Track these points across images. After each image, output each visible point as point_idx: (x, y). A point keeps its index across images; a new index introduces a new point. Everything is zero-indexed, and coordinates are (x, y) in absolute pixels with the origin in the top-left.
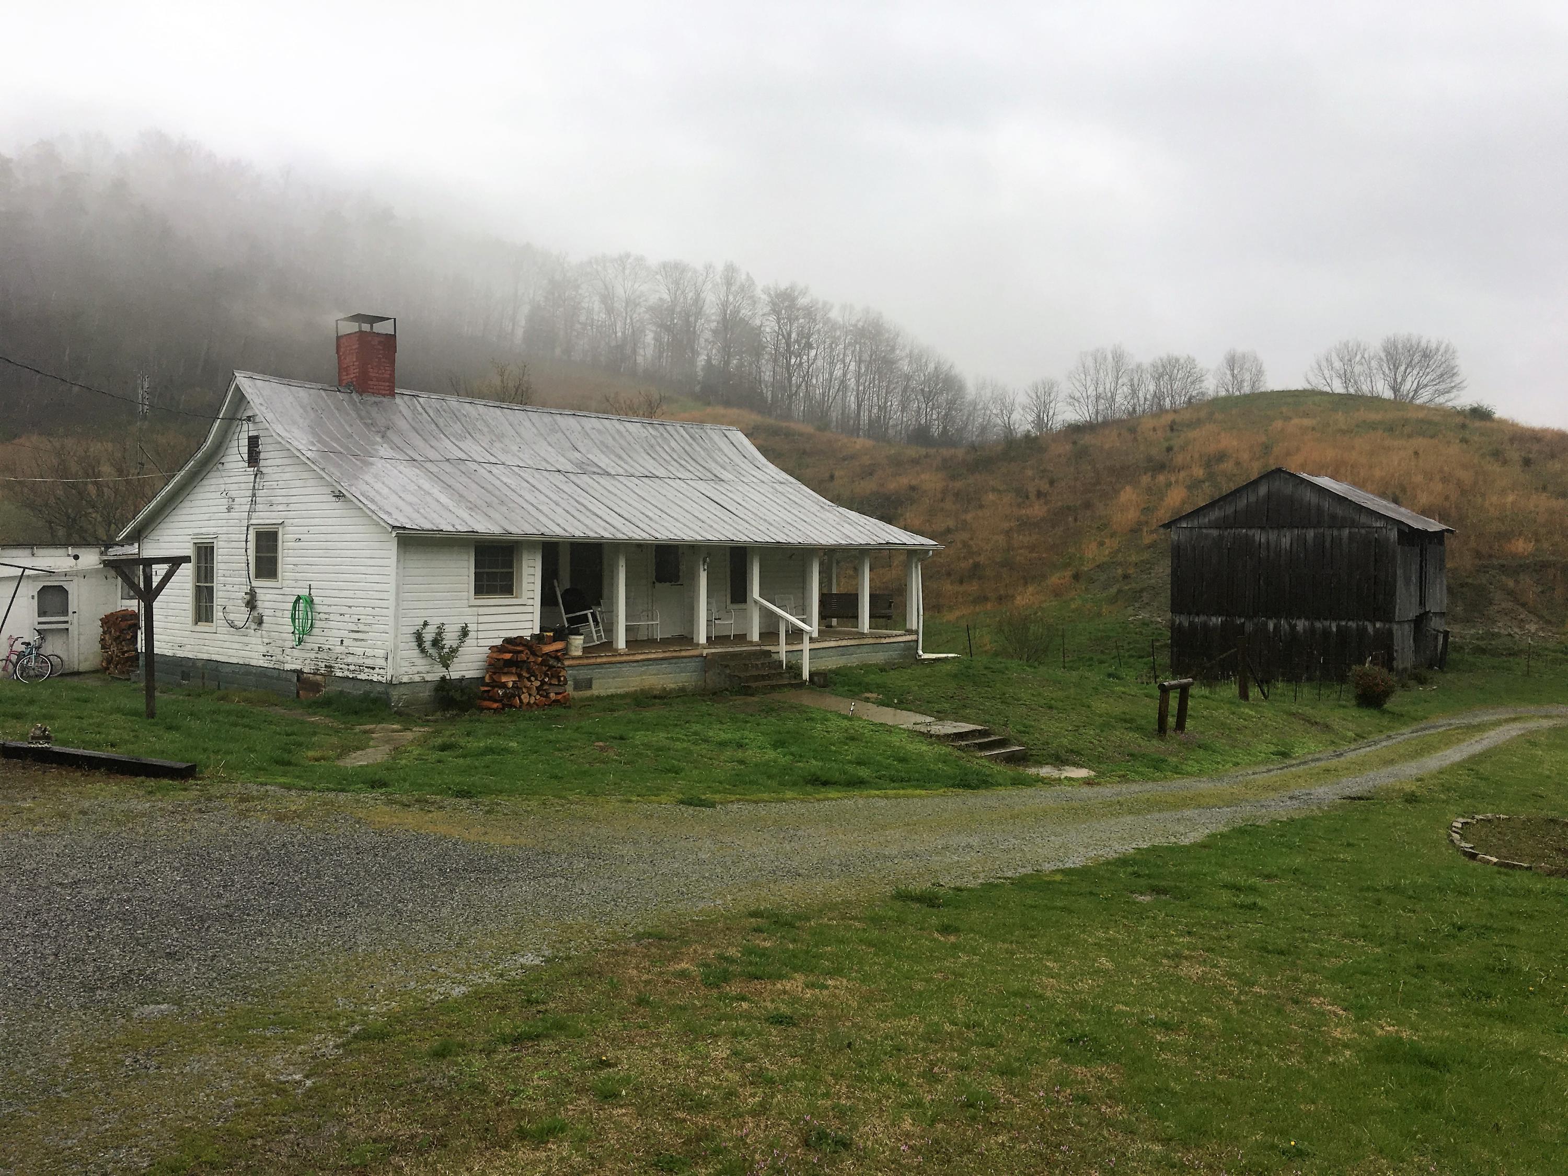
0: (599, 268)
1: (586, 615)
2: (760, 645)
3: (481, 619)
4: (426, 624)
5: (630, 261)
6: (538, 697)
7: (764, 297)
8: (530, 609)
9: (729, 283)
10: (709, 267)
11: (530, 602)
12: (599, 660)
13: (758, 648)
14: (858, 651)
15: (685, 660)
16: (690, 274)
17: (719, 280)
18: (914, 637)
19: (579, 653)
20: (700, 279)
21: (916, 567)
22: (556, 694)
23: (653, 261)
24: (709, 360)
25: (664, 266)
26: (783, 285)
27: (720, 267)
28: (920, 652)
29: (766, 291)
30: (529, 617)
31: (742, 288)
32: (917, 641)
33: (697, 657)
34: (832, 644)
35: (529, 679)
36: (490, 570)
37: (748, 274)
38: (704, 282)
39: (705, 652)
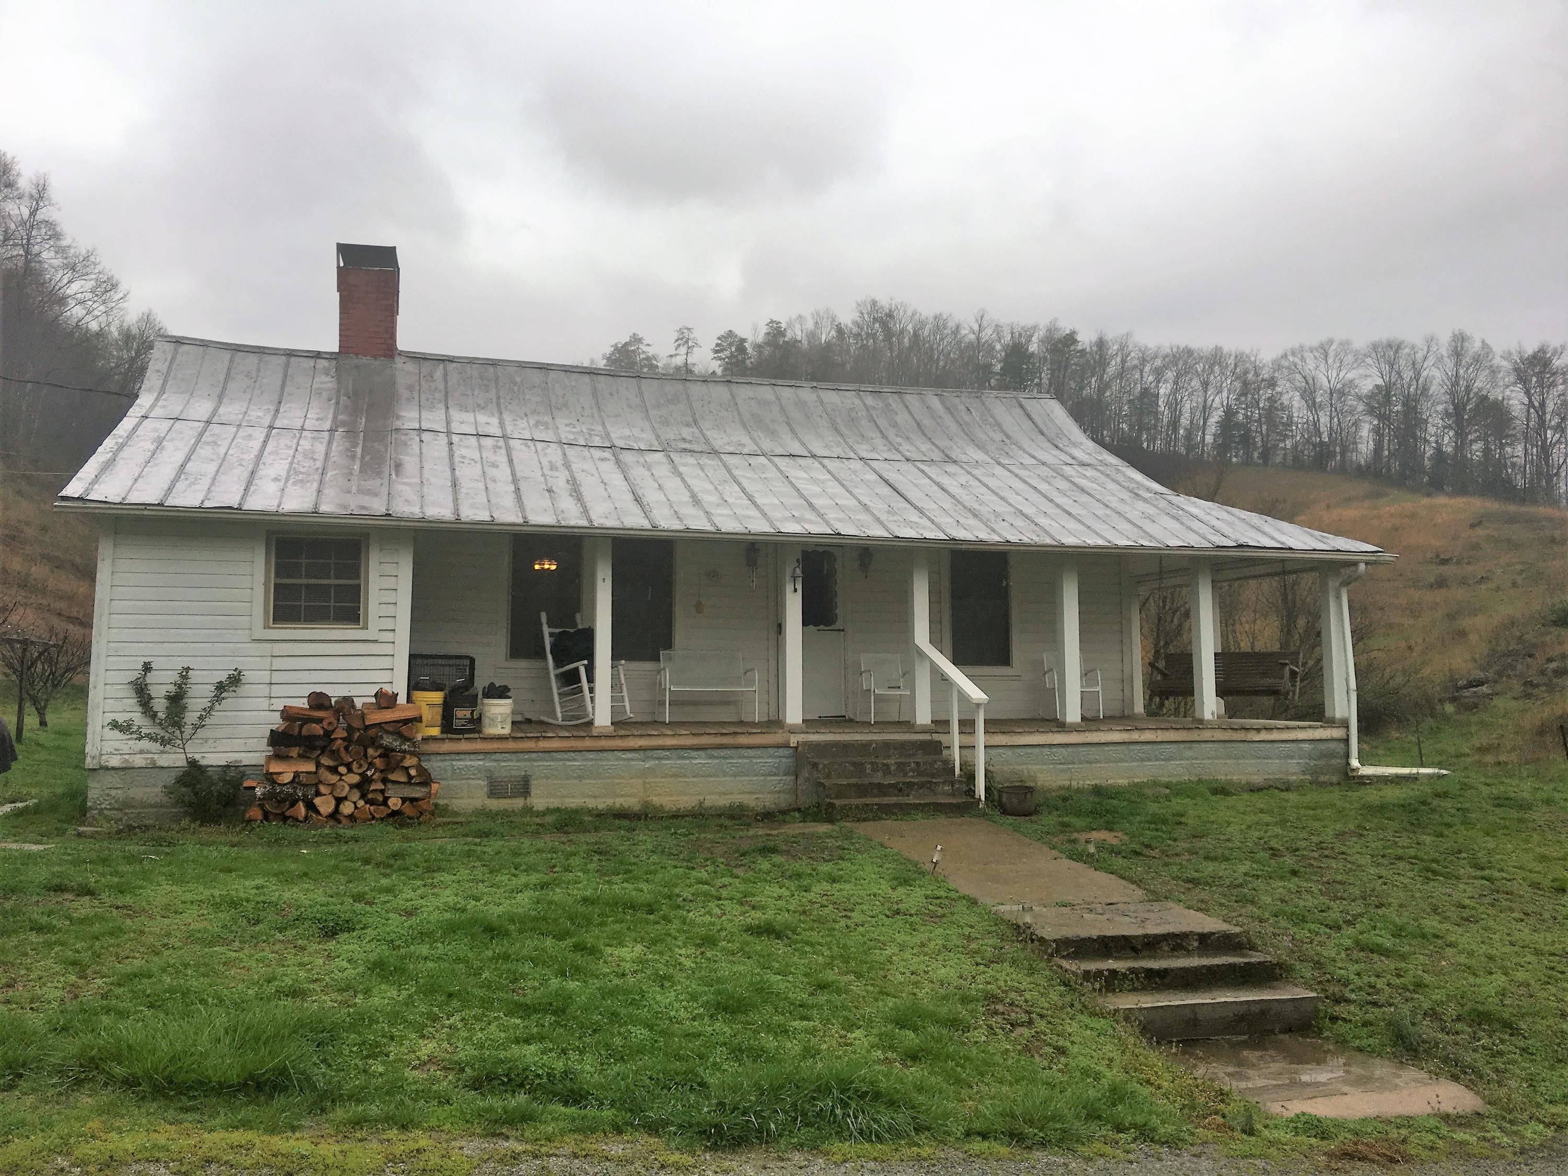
0: (1297, 360)
1: (577, 669)
2: (931, 732)
3: (279, 663)
4: (147, 668)
5: (1333, 347)
6: (361, 803)
7: (1504, 363)
8: (388, 649)
9: (1457, 354)
10: (1430, 341)
11: (389, 636)
12: (543, 744)
13: (926, 737)
14: (1189, 753)
15: (750, 752)
16: (1407, 351)
17: (1445, 354)
18: (1337, 733)
19: (507, 731)
20: (1420, 356)
21: (1338, 598)
22: (404, 800)
23: (1360, 343)
24: (1439, 450)
25: (1375, 347)
26: (1530, 349)
27: (1445, 339)
28: (1355, 763)
29: (1507, 356)
30: (386, 662)
31: (1477, 359)
32: (1346, 741)
33: (778, 747)
34: (1117, 737)
35: (334, 770)
36: (312, 581)
37: (1483, 342)
38: (1425, 358)
39: (794, 740)
